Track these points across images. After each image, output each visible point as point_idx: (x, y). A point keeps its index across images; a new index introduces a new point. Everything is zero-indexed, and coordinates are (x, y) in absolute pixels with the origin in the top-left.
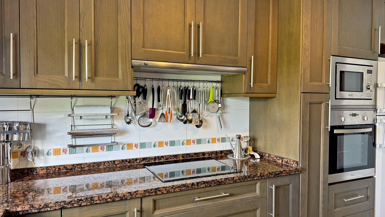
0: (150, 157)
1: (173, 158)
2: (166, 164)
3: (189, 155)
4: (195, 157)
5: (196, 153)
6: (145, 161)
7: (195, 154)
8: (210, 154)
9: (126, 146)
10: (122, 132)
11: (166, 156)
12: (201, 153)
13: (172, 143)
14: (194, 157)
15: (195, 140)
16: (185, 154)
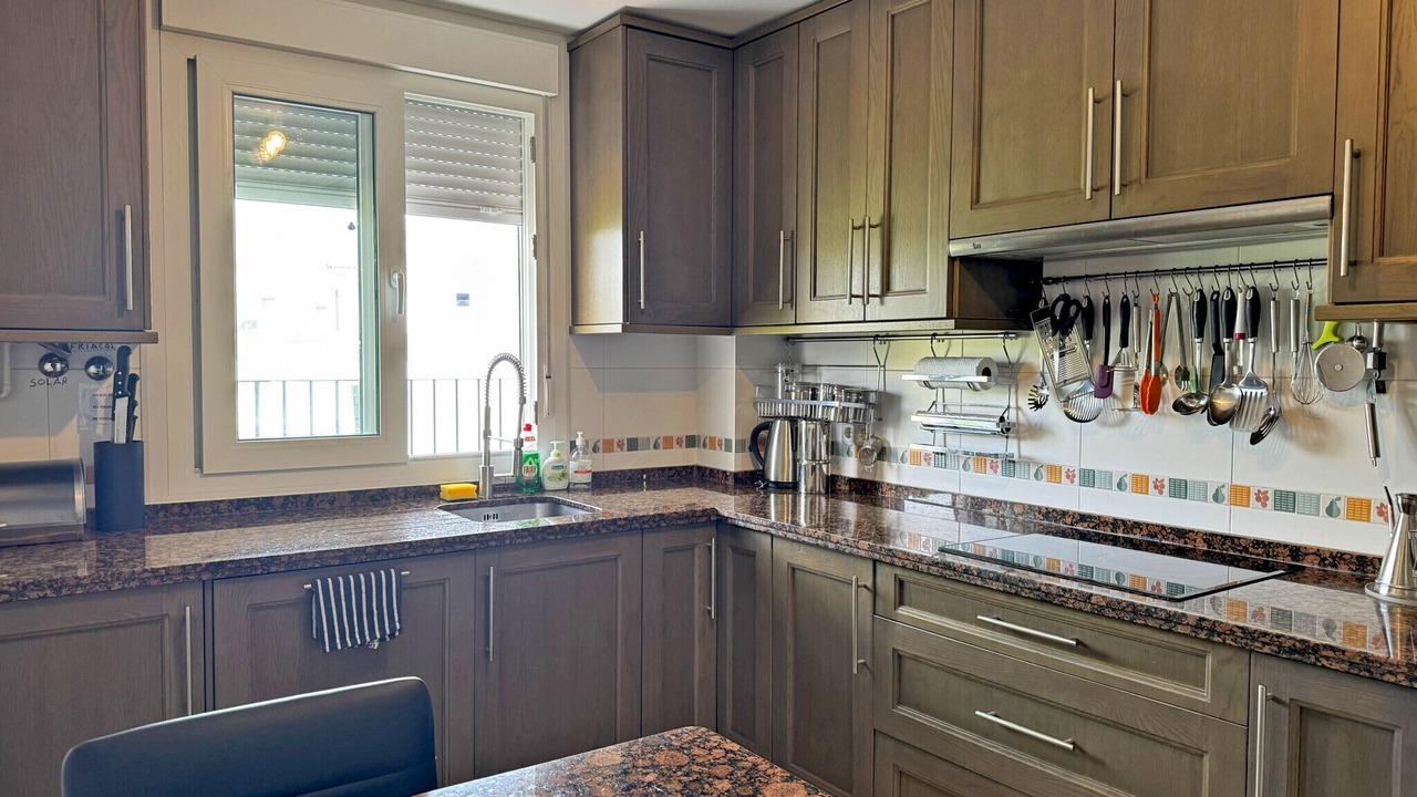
0: (1099, 517)
1: (1171, 536)
2: (1147, 550)
3: (1233, 542)
4: (1258, 555)
5: (1263, 542)
6: (1086, 525)
7: (1257, 543)
8: (1325, 559)
9: (1043, 471)
10: (1035, 431)
11: (1148, 525)
12: (1286, 546)
13: (1179, 489)
14: (1251, 554)
15: (1267, 492)
16: (1216, 535)
